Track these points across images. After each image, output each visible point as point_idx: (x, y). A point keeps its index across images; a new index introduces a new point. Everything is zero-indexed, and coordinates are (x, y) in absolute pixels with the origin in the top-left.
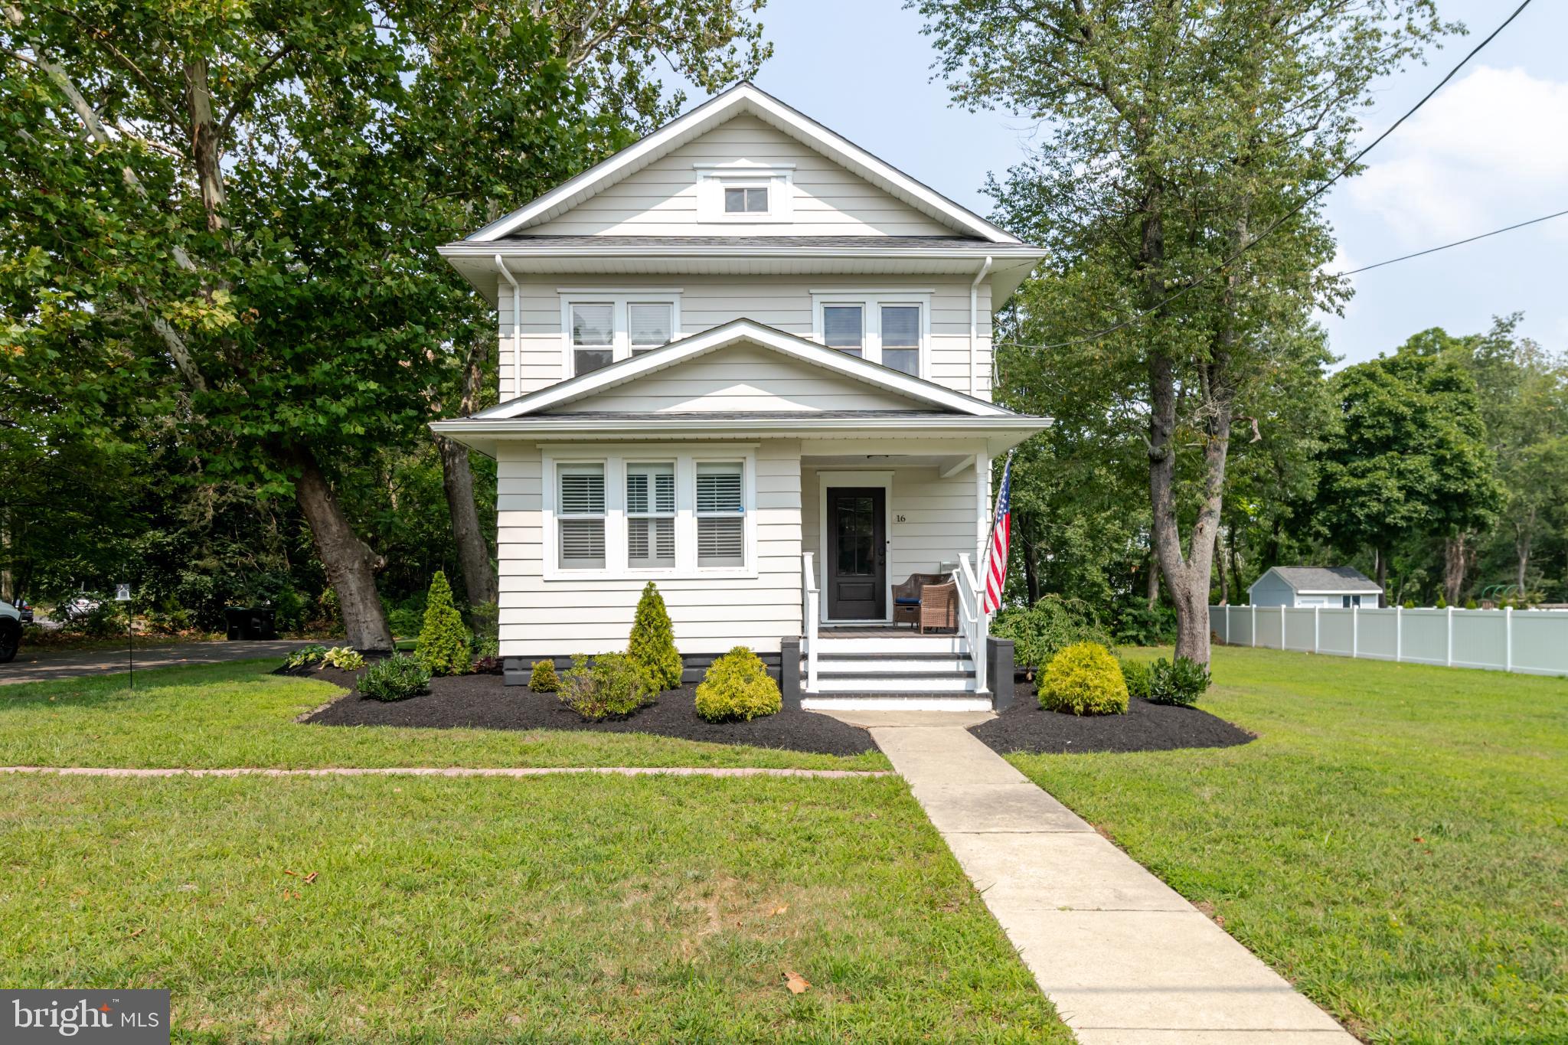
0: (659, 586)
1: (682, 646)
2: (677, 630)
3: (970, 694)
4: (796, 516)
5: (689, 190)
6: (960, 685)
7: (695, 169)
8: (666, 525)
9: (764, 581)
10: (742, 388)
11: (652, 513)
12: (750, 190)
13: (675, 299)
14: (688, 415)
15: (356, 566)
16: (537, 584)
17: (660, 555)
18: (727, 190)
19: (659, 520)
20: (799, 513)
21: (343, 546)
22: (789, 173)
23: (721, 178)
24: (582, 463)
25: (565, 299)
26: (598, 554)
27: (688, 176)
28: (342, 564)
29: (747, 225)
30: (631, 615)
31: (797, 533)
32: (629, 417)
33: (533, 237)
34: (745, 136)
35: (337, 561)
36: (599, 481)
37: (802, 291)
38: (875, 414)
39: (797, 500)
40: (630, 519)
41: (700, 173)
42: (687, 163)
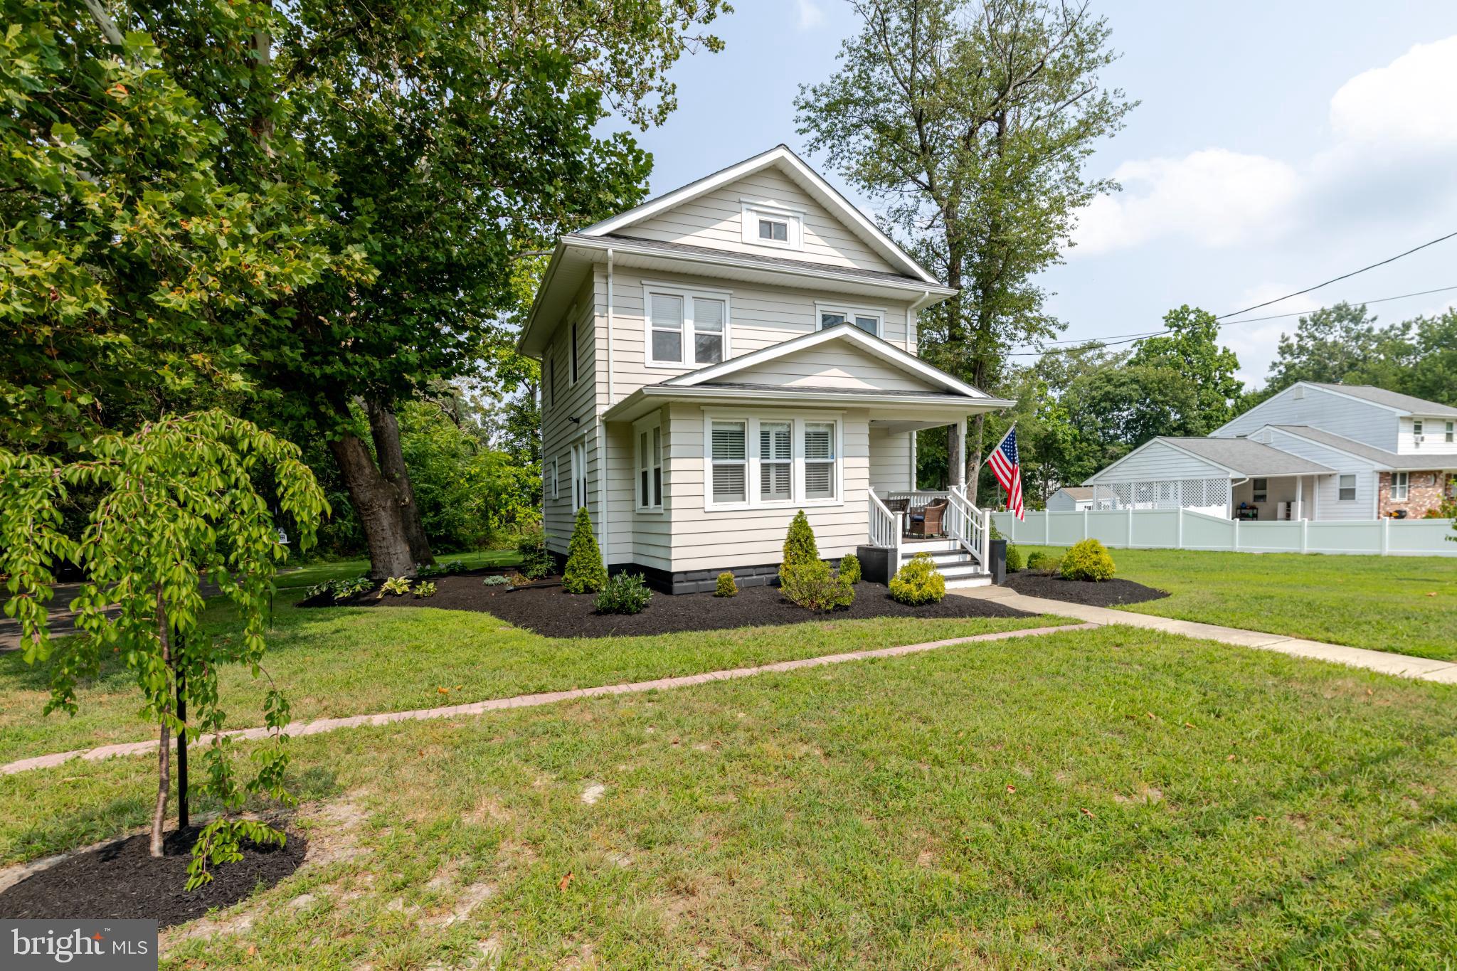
0: (806, 512)
1: (824, 554)
2: (818, 543)
3: (976, 576)
4: (865, 462)
5: (737, 218)
6: (969, 570)
7: (740, 202)
8: (784, 469)
9: (848, 507)
10: (835, 371)
11: (773, 460)
12: (776, 224)
13: (727, 298)
14: (802, 389)
15: (389, 504)
16: (699, 514)
17: (778, 491)
18: (761, 222)
19: (778, 465)
20: (867, 460)
21: (376, 487)
22: (801, 216)
23: (757, 212)
24: (729, 423)
25: (647, 289)
26: (739, 490)
27: (736, 207)
28: (375, 504)
29: (771, 249)
30: (784, 534)
31: (866, 474)
32: (769, 389)
33: (626, 238)
34: (774, 183)
35: (371, 500)
36: (741, 435)
37: (809, 301)
38: (912, 393)
39: (866, 451)
40: (807, 464)
41: (744, 206)
42: (735, 197)
